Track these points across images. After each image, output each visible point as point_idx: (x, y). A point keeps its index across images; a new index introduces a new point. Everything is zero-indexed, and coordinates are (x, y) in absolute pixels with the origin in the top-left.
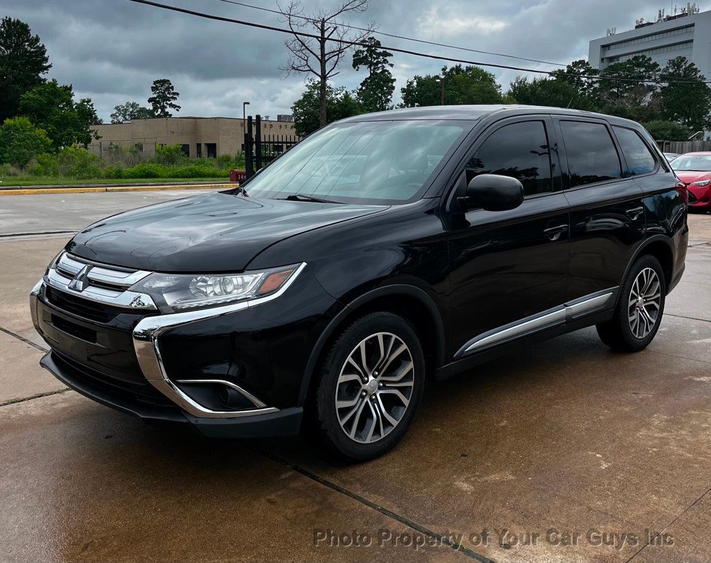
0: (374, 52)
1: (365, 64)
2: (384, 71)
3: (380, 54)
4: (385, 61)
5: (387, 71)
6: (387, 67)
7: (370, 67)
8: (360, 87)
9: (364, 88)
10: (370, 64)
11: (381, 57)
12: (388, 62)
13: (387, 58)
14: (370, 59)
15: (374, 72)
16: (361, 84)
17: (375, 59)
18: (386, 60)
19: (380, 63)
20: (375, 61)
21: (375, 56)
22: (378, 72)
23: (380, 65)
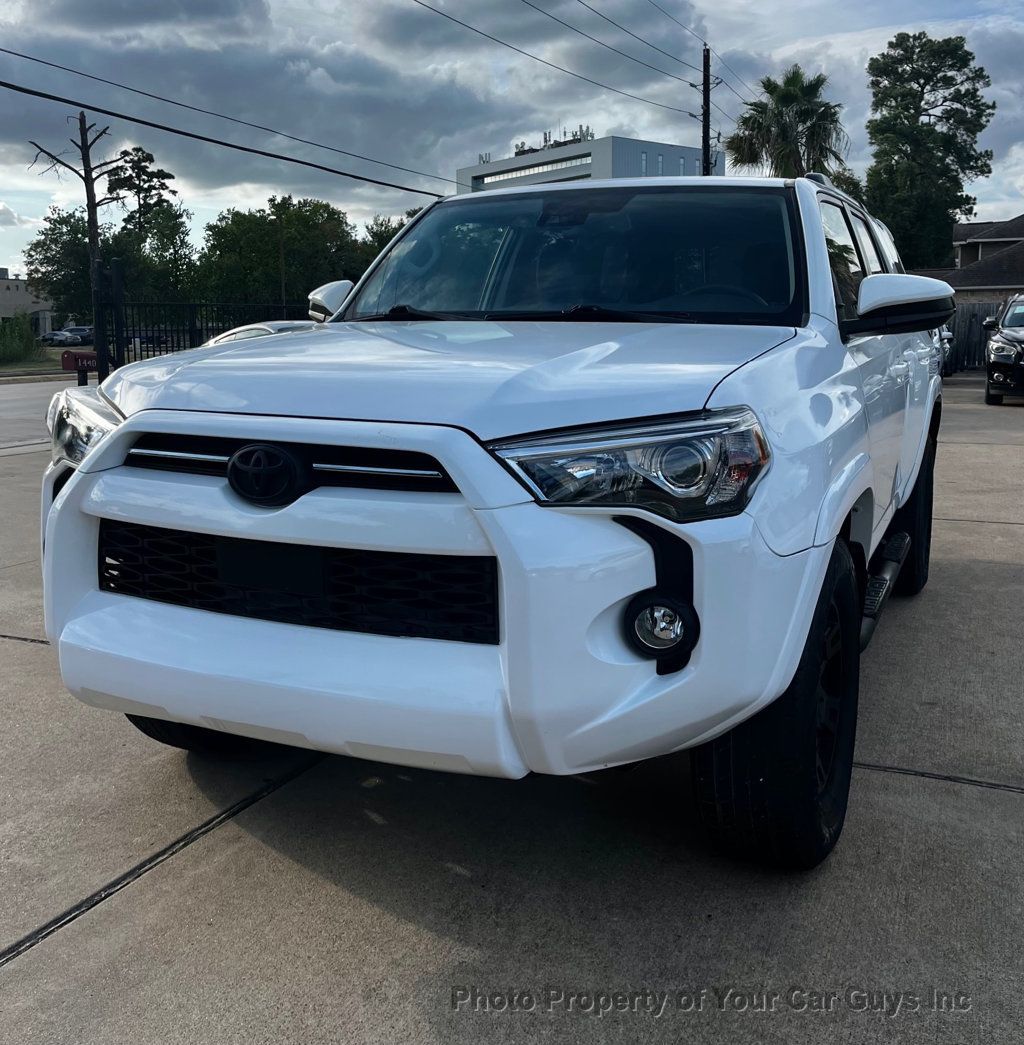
0: (143, 170)
1: (129, 189)
2: (161, 201)
3: (152, 175)
4: (163, 186)
5: (167, 201)
6: (166, 195)
7: (138, 193)
8: (123, 224)
9: (129, 226)
10: (139, 190)
11: (155, 180)
12: (167, 188)
13: (167, 182)
14: (137, 182)
15: (144, 200)
16: (124, 220)
17: (145, 182)
18: (164, 184)
19: (155, 189)
20: (146, 186)
21: (146, 178)
22: (152, 202)
23: (154, 192)
